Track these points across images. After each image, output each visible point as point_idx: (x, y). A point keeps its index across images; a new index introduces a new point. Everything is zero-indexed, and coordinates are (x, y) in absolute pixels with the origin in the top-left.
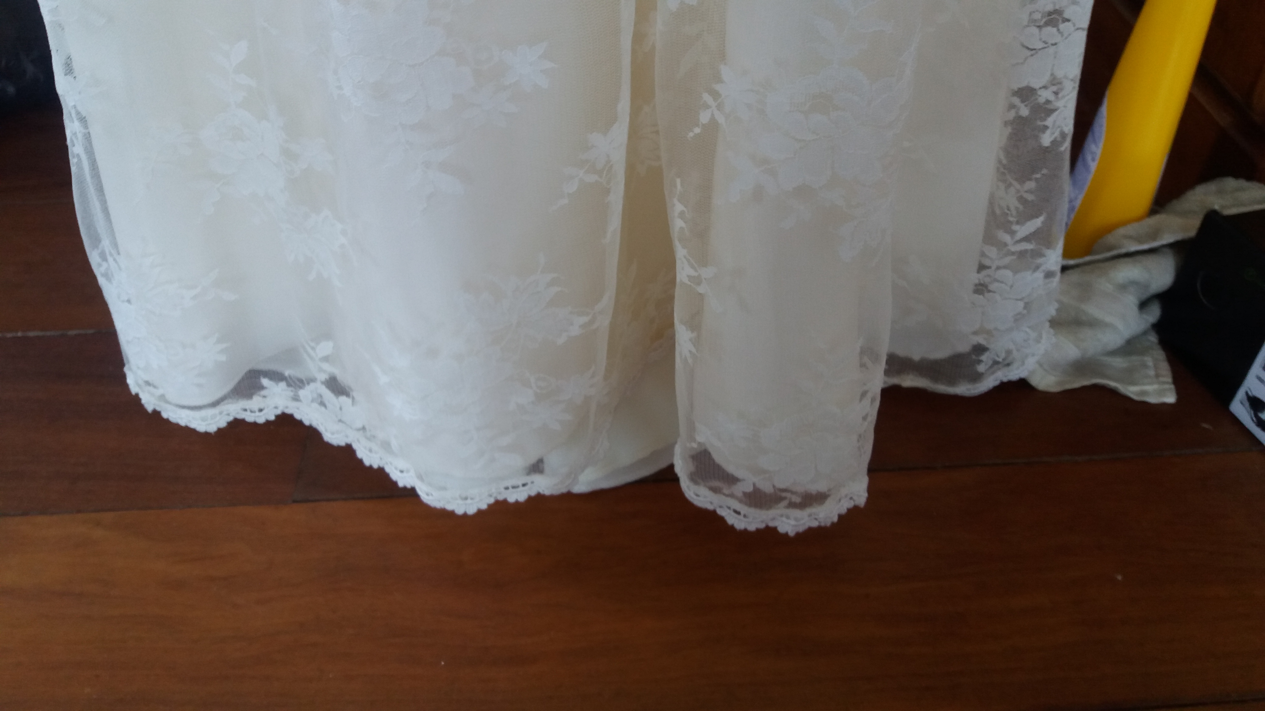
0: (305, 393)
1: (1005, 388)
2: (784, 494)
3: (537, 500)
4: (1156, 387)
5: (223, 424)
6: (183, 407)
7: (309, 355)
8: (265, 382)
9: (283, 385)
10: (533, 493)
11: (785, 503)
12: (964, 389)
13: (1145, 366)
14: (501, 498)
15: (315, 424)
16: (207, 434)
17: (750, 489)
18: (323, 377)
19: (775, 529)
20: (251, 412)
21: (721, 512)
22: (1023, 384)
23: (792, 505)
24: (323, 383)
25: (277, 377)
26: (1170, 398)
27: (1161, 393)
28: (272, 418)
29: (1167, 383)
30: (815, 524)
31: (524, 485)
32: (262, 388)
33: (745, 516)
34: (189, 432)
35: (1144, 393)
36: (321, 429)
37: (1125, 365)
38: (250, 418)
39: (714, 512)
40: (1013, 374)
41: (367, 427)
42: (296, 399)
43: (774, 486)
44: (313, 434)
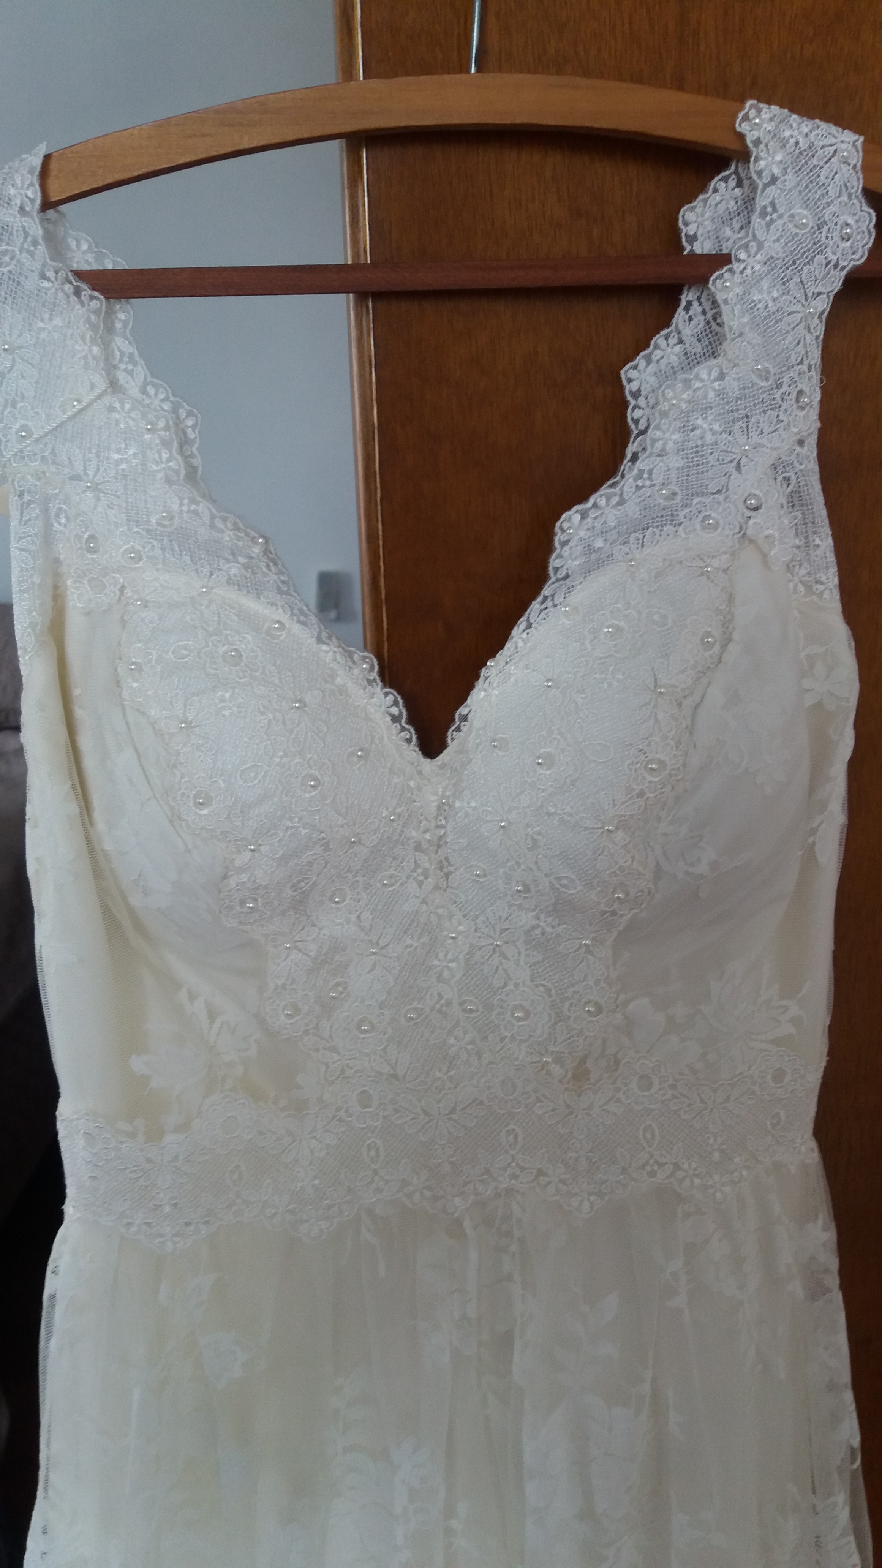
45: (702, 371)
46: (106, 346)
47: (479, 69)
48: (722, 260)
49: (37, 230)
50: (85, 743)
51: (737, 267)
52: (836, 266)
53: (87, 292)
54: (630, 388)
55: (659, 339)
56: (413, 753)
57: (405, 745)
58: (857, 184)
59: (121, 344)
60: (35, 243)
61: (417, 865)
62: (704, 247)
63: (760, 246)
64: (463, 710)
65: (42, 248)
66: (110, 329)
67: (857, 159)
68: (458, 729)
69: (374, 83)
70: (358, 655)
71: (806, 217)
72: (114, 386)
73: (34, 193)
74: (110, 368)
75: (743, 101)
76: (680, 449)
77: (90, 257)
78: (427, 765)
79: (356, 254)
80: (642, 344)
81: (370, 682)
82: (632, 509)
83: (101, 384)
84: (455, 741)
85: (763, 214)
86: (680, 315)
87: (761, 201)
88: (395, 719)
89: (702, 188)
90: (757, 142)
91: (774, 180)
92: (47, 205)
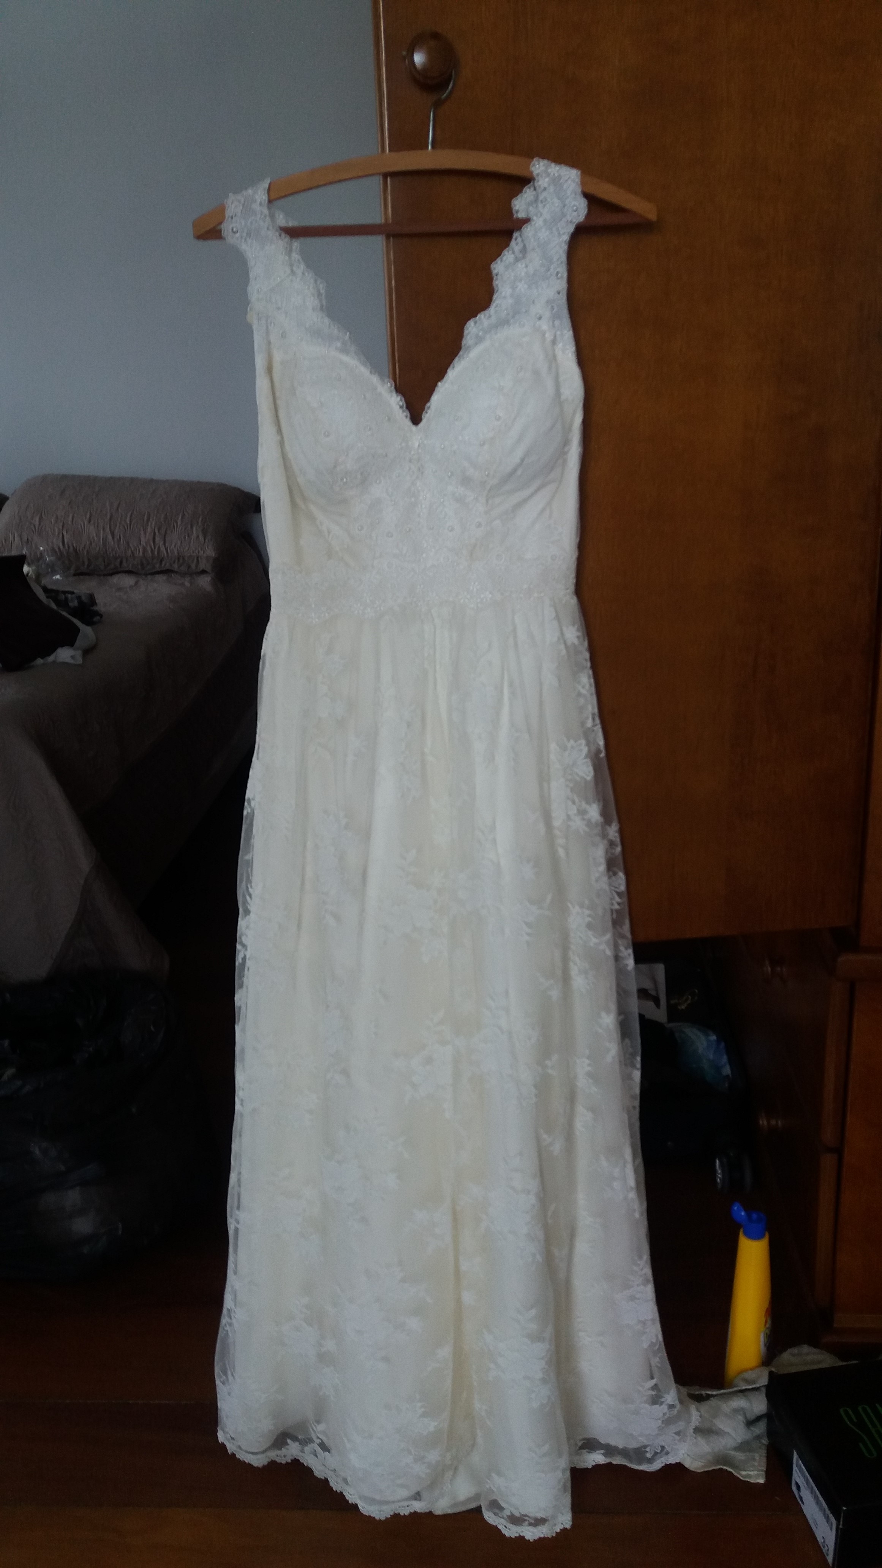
0: (307, 1449)
1: (668, 1468)
2: (527, 1518)
3: (414, 1515)
4: (756, 1472)
5: (265, 1463)
6: (249, 1453)
7: (313, 1430)
8: (289, 1441)
9: (297, 1443)
10: (412, 1511)
11: (526, 1523)
12: (644, 1467)
13: (754, 1460)
14: (397, 1512)
15: (310, 1466)
16: (258, 1468)
17: (509, 1514)
18: (318, 1441)
19: (523, 1537)
20: (280, 1457)
21: (500, 1527)
22: (679, 1466)
23: (530, 1524)
24: (317, 1444)
25: (295, 1439)
26: (761, 1481)
27: (757, 1476)
28: (289, 1461)
29: (762, 1470)
30: (542, 1536)
31: (408, 1506)
32: (287, 1444)
33: (509, 1529)
34: (249, 1465)
35: (749, 1476)
36: (314, 1469)
37: (743, 1458)
38: (278, 1460)
39: (496, 1527)
40: (672, 1460)
41: (336, 1469)
42: (303, 1451)
43: (520, 1513)
44: (309, 1471)
45: (519, 265)
46: (290, 256)
47: (433, 147)
48: (527, 221)
49: (266, 211)
50: (282, 414)
51: (533, 223)
52: (571, 222)
53: (283, 235)
54: (494, 272)
55: (505, 252)
56: (408, 422)
57: (405, 418)
58: (579, 190)
59: (295, 256)
60: (265, 216)
61: (410, 469)
62: (521, 215)
63: (541, 215)
64: (428, 405)
65: (268, 219)
66: (291, 250)
67: (578, 180)
68: (427, 413)
69: (393, 154)
70: (386, 380)
71: (557, 202)
72: (293, 273)
73: (265, 197)
74: (291, 265)
75: (533, 158)
76: (512, 295)
77: (284, 221)
78: (414, 428)
79: (386, 219)
80: (499, 254)
81: (391, 391)
82: (493, 320)
83: (289, 272)
84: (426, 417)
85: (542, 202)
86: (513, 243)
87: (541, 197)
88: (401, 407)
89: (520, 191)
90: (538, 175)
91: (545, 189)
92: (270, 201)
